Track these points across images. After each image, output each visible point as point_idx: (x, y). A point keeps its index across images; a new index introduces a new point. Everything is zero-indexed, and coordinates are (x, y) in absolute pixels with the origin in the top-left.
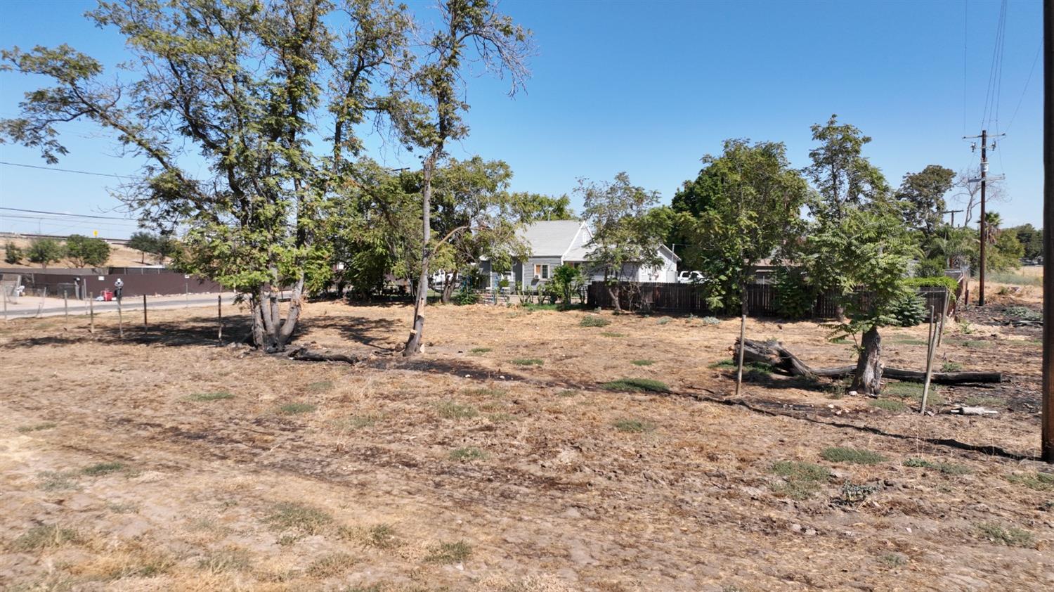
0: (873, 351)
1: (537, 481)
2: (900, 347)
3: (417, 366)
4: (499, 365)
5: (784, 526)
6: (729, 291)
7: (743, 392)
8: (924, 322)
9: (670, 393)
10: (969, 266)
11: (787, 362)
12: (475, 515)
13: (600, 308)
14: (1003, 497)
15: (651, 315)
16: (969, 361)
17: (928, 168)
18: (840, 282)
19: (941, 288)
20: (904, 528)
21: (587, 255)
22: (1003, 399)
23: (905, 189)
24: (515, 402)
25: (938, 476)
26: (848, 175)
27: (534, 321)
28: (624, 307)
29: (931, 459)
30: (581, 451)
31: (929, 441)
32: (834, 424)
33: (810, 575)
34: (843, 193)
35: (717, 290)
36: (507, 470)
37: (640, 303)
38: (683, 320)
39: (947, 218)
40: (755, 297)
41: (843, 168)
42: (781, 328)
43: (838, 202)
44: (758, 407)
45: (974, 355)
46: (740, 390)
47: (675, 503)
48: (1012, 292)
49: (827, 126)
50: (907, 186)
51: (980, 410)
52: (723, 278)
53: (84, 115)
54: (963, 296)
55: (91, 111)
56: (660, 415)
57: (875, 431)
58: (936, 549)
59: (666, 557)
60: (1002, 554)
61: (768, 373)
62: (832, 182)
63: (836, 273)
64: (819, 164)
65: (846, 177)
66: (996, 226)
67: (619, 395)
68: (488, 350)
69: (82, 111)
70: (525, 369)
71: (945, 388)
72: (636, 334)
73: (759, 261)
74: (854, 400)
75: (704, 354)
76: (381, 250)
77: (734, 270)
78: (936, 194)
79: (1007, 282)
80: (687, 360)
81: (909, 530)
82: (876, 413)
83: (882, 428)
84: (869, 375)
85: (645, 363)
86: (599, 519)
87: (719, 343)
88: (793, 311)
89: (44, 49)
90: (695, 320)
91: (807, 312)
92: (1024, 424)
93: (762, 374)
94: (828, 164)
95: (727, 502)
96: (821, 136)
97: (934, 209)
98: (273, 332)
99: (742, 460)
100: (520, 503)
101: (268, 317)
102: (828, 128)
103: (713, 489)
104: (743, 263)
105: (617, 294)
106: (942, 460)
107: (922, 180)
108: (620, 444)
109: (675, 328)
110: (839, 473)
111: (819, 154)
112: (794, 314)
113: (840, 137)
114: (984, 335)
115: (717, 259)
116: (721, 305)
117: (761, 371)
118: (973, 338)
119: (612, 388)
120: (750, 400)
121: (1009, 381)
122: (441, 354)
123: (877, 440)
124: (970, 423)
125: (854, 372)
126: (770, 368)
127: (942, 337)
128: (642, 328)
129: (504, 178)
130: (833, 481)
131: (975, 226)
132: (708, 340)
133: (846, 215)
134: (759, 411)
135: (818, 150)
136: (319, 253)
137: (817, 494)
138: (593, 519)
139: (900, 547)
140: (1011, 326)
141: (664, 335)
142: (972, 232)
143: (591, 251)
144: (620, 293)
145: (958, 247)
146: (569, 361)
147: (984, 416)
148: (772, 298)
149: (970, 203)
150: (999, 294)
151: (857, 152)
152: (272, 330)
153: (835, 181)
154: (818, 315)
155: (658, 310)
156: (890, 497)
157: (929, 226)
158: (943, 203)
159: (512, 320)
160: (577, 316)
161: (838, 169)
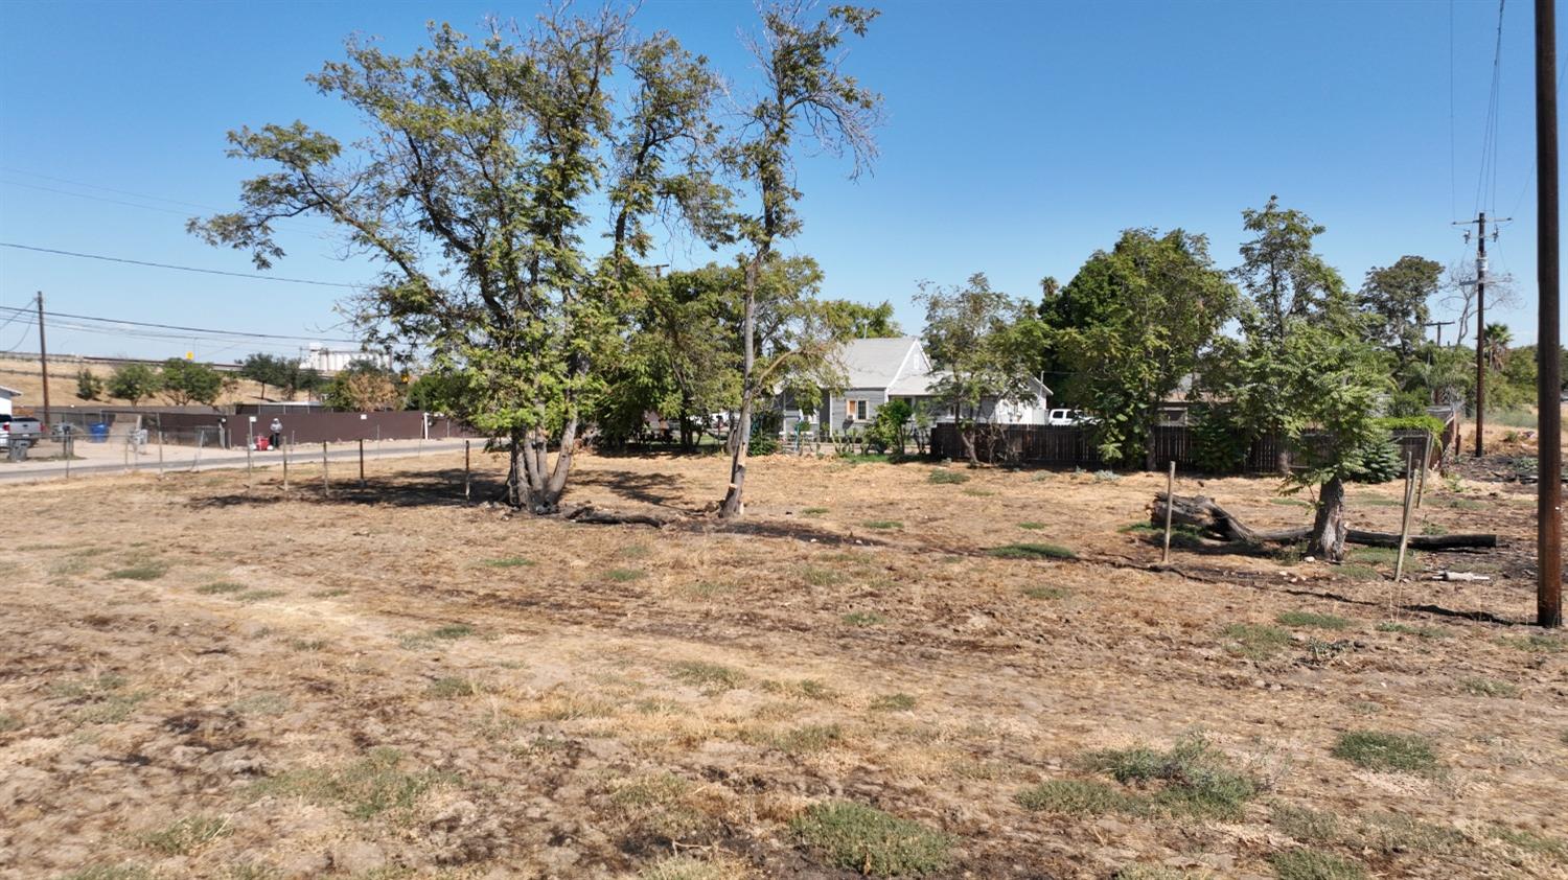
0: (1334, 506)
1: (956, 645)
2: (1366, 509)
3: (743, 529)
4: (847, 528)
5: (1246, 683)
6: (1130, 435)
7: (1169, 559)
8: (1399, 477)
9: (1078, 560)
10: (1463, 402)
11: (1221, 523)
12: (903, 673)
13: (949, 459)
14: (1489, 658)
15: (1022, 469)
16: (1458, 525)
17: (1403, 260)
18: (1283, 423)
19: (1421, 431)
20: (1380, 683)
21: (930, 387)
22: (1497, 565)
23: (1370, 290)
24: (890, 569)
25: (1415, 640)
26: (1293, 277)
27: (864, 476)
28: (983, 458)
29: (1408, 624)
30: (994, 616)
31: (1405, 607)
32: (1288, 591)
33: (1280, 720)
34: (1286, 302)
35: (1113, 435)
36: (916, 634)
37: (1004, 453)
38: (1067, 476)
39: (1430, 333)
40: (1165, 444)
41: (1286, 268)
42: (1202, 485)
43: (1280, 314)
44: (1192, 574)
45: (1465, 518)
46: (1166, 557)
47: (1120, 663)
48: (1523, 439)
49: (1264, 211)
50: (1373, 286)
51: (1468, 576)
52: (1122, 417)
53: (312, 208)
54: (1453, 444)
55: (322, 203)
56: (1074, 581)
57: (1338, 598)
58: (1414, 700)
59: (1126, 706)
60: (1483, 702)
61: (1197, 537)
62: (1270, 288)
63: (1278, 412)
64: (1253, 263)
65: (1289, 280)
66: (1503, 344)
67: (1015, 561)
68: (825, 511)
69: (310, 204)
70: (882, 534)
71: (1426, 554)
72: (1011, 493)
73: (1171, 395)
74: (1310, 566)
75: (1108, 516)
76: (646, 380)
77: (1136, 407)
78: (1414, 297)
79: (1518, 425)
80: (1087, 523)
81: (1384, 684)
82: (1340, 580)
83: (1349, 595)
84: (1330, 537)
85: (1036, 526)
86: (1040, 676)
87: (1124, 503)
88: (1217, 463)
89: (276, 128)
90: (1083, 475)
91: (1236, 464)
92: (1522, 591)
93: (1189, 539)
94: (1266, 262)
95: (1179, 662)
96: (1256, 225)
97: (1412, 319)
98: (540, 487)
99: (1185, 625)
100: (946, 663)
101: (533, 468)
102: (1266, 215)
103: (1160, 651)
104: (1148, 397)
105: (972, 440)
106: (1421, 625)
107: (1394, 278)
108: (1037, 610)
109: (1058, 485)
110: (1301, 637)
111: (1253, 249)
112: (1219, 468)
113: (1282, 227)
114: (1480, 494)
115: (1113, 392)
116: (1119, 455)
117: (1189, 534)
118: (1462, 496)
119: (1004, 554)
120: (1181, 567)
121: (1508, 546)
122: (764, 516)
123: (1343, 606)
124: (1456, 589)
125: (1309, 535)
126: (1199, 532)
127: (1423, 496)
128: (1014, 485)
129: (813, 280)
130: (1295, 644)
131: (1471, 343)
132: (1109, 499)
133: (1291, 333)
134: (1195, 579)
135: (1252, 243)
136: (596, 385)
137: (1279, 655)
138: (1033, 677)
139: (1372, 697)
140: (1518, 483)
141: (1049, 494)
142: (1468, 351)
143: (935, 381)
144: (976, 439)
145: (1447, 375)
146: (935, 524)
147: (1474, 582)
148: (1188, 444)
149: (1465, 312)
150: (1505, 441)
151: (1306, 247)
152: (538, 485)
153: (1275, 286)
154: (1251, 470)
155: (1029, 462)
156: (1361, 657)
157: (1404, 344)
158: (1426, 312)
159: (834, 475)
160: (920, 470)
161: (1280, 270)
